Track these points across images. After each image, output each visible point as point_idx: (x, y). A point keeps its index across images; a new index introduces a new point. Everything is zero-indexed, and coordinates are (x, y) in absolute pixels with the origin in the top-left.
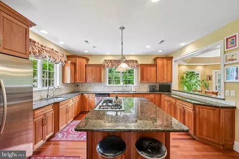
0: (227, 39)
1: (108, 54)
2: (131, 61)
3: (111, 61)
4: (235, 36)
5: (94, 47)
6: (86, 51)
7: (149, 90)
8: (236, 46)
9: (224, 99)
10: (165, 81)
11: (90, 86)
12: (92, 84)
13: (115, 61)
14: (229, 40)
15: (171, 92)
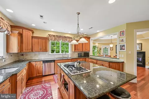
0: (120, 32)
1: (52, 30)
2: (68, 37)
3: (54, 36)
4: (124, 31)
5: (44, 22)
6: (33, 25)
7: (78, 56)
8: (124, 35)
9: (119, 59)
10: (87, 51)
11: (35, 55)
12: (37, 53)
13: (57, 36)
14: (121, 32)
15: (89, 56)
